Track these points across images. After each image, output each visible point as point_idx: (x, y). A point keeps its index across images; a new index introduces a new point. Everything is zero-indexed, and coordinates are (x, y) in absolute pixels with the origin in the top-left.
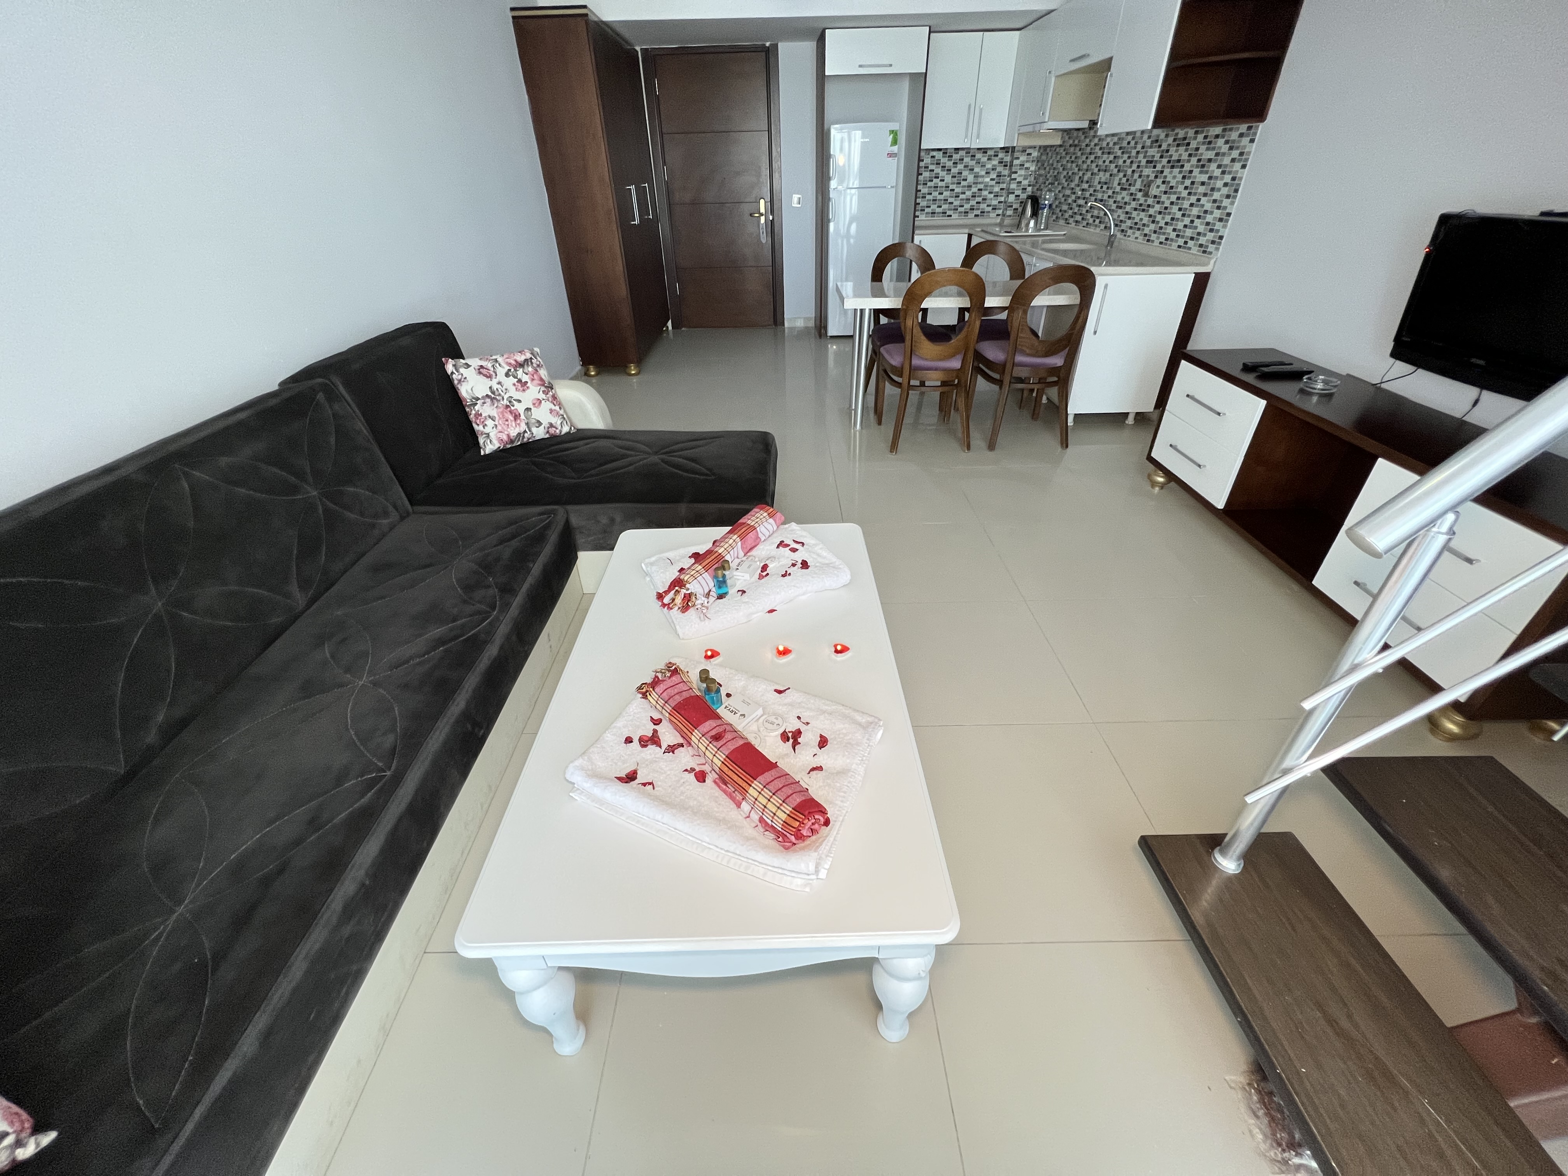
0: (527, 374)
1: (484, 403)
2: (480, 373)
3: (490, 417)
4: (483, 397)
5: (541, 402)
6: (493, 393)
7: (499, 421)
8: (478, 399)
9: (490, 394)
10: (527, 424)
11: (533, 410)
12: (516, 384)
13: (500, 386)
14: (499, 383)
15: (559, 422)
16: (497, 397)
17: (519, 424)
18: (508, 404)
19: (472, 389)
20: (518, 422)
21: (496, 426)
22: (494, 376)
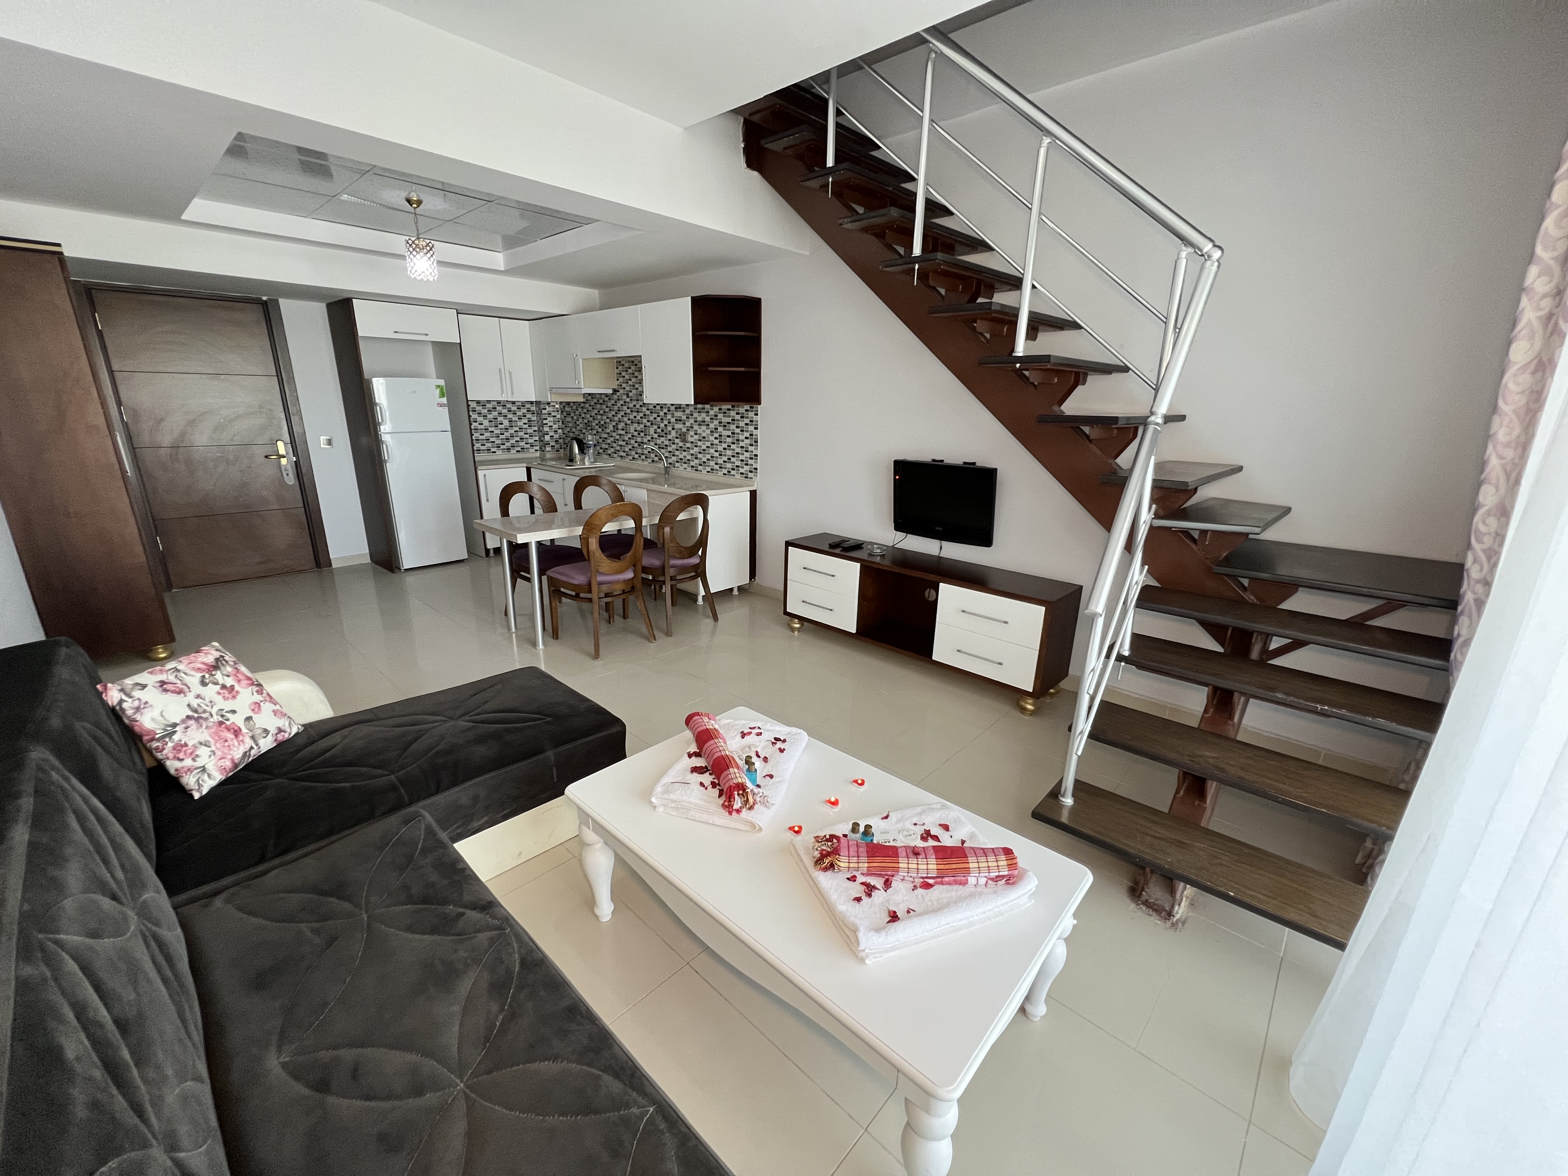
0: (228, 676)
1: (187, 728)
2: (166, 691)
3: (201, 743)
4: (183, 721)
5: (259, 705)
6: (196, 711)
7: (215, 745)
8: (175, 725)
9: (190, 713)
10: (253, 737)
11: (255, 717)
12: (221, 691)
13: (200, 700)
14: (198, 696)
15: (287, 723)
16: (203, 715)
17: (242, 741)
18: (220, 719)
19: (162, 716)
20: (241, 738)
21: (214, 753)
22: (186, 690)
